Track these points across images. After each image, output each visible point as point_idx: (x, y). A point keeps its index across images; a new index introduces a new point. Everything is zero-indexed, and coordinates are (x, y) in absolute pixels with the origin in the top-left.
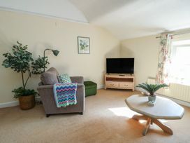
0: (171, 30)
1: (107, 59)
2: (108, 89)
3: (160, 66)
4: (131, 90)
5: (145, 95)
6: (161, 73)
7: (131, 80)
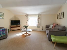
0: (29, 14)
1: (11, 21)
2: (12, 30)
3: (27, 22)
4: (20, 30)
5: (25, 29)
6: (27, 24)
7: (20, 27)
